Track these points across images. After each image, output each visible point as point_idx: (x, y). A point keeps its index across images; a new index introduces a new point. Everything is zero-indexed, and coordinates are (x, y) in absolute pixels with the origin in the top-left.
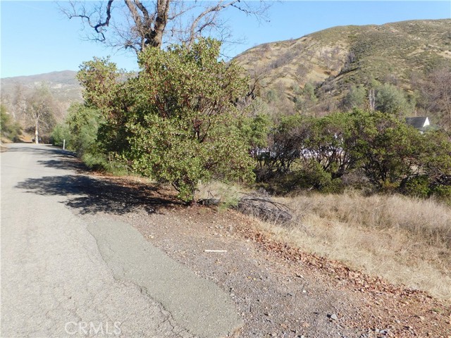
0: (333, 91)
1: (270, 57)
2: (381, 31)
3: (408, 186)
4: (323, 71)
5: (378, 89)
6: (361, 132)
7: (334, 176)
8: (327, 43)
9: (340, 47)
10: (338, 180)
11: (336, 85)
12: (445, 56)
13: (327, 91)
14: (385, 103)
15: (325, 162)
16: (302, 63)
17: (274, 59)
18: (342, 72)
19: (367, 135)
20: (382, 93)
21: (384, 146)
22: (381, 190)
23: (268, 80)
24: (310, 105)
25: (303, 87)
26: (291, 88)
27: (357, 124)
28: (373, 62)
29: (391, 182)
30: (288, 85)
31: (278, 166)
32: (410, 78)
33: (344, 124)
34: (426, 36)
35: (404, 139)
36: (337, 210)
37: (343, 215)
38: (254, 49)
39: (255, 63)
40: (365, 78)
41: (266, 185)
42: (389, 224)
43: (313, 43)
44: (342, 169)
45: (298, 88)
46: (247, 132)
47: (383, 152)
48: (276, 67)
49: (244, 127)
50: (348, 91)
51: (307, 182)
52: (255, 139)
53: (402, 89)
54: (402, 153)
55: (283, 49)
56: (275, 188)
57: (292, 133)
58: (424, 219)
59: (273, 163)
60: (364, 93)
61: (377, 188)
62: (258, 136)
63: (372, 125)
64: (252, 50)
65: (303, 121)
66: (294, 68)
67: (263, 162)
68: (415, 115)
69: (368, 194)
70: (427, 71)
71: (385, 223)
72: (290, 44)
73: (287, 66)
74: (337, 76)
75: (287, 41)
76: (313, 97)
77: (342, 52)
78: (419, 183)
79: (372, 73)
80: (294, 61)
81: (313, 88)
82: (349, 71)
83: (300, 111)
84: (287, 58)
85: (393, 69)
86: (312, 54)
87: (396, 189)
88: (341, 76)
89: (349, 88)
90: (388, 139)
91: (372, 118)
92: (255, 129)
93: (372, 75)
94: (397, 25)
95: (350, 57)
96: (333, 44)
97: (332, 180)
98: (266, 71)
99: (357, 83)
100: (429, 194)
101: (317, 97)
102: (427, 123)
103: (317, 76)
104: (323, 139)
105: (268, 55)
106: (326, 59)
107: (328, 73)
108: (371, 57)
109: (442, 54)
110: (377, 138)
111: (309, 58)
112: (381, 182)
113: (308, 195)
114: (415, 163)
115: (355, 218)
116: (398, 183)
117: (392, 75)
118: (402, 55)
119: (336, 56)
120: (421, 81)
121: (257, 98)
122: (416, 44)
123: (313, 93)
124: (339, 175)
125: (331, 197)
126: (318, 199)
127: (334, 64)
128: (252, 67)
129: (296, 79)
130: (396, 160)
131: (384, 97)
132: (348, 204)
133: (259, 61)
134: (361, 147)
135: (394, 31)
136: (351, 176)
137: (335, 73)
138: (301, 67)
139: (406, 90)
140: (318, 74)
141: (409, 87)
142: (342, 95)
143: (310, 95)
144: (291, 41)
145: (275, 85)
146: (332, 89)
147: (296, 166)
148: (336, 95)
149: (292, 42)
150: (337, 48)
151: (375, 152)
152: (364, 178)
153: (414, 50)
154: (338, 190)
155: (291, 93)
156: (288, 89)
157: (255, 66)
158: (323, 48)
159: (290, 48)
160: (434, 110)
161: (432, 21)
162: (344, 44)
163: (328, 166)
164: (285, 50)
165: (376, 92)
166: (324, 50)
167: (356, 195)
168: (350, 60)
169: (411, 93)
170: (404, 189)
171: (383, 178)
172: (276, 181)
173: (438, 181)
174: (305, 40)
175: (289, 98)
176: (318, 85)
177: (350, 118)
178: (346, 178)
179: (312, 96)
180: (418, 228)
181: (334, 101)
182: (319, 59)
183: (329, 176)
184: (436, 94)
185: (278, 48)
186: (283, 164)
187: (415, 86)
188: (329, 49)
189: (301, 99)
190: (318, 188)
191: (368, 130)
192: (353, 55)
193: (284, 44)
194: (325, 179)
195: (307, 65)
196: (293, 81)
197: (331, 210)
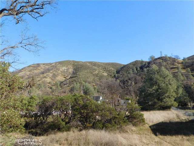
0: (67, 85)
2: (84, 64)
3: (95, 125)
4: (63, 76)
5: (84, 85)
6: (77, 103)
7: (66, 123)
8: (64, 66)
9: (70, 68)
10: (68, 125)
11: (68, 83)
12: (105, 75)
13: (65, 85)
14: (87, 91)
15: (63, 116)
16: (54, 73)
17: (42, 70)
18: (71, 78)
19: (79, 104)
20: (85, 87)
21: (86, 109)
22: (85, 128)
23: (39, 79)
24: (58, 90)
25: (55, 83)
26: (50, 83)
27: (75, 100)
28: (82, 74)
29: (89, 124)
30: (48, 82)
31: (41, 119)
32: (94, 81)
33: (70, 100)
34: (98, 67)
35: (93, 105)
36: (67, 140)
37: (70, 142)
38: (33, 65)
39: (33, 71)
40: (79, 80)
41: (34, 130)
43: (59, 65)
44: (70, 119)
45: (53, 83)
46: (25, 104)
47: (86, 111)
48: (43, 73)
49: (24, 102)
50: (73, 85)
51: (55, 127)
52: (30, 108)
53: (92, 85)
54: (93, 112)
56: (39, 132)
57: (47, 104)
58: (101, 139)
59: (39, 119)
60: (79, 86)
61: (84, 127)
62: (31, 106)
63: (81, 100)
64: (32, 66)
65: (53, 99)
66: (51, 75)
68: (97, 95)
69: (81, 130)
70: (100, 79)
71: (87, 143)
73: (48, 74)
74: (69, 79)
75: (48, 64)
77: (70, 70)
78: (99, 123)
79: (82, 78)
80: (51, 72)
81: (59, 83)
82: (73, 77)
83: (53, 93)
84: (48, 70)
85: (89, 77)
86: (59, 70)
87: (91, 127)
89: (73, 84)
90: (87, 106)
91: (81, 97)
92: (30, 103)
94: (89, 62)
95: (73, 72)
96: (67, 67)
97: (65, 125)
98: (38, 75)
99: (76, 82)
100: (103, 128)
101: (61, 87)
102: (101, 98)
103: (60, 78)
104: (62, 107)
105: (39, 68)
106: (64, 72)
107: (65, 78)
108: (81, 73)
109: (104, 74)
110: (83, 106)
111: (57, 71)
112: (86, 124)
113: (55, 134)
114: (98, 115)
115: (75, 143)
116: (92, 124)
117: (89, 80)
118: (92, 73)
119: (68, 71)
120: (98, 83)
121: (33, 87)
122: (96, 70)
123: (59, 85)
124: (69, 122)
125: (65, 133)
126: (59, 135)
127: (67, 74)
128: (32, 73)
129: (52, 79)
130: (91, 114)
131: (86, 88)
132: (72, 136)
133: (35, 71)
134: (77, 109)
135: (88, 64)
136: (74, 123)
137: (68, 78)
138: (54, 74)
139: (94, 86)
141: (94, 84)
142: (71, 87)
143: (58, 86)
144: (50, 63)
145: (42, 81)
146: (67, 84)
147: (50, 119)
148: (68, 87)
149: (50, 64)
150: (69, 68)
151: (83, 111)
152: (79, 123)
153: (95, 72)
154: (68, 130)
155: (49, 85)
157: (33, 72)
159: (49, 66)
160: (103, 93)
161: (100, 63)
163: (64, 118)
164: (47, 67)
165: (83, 86)
166: (63, 68)
167: (76, 131)
168: (74, 73)
169: (95, 87)
170: (94, 127)
171: (86, 122)
172: (39, 128)
173: (105, 122)
174: (56, 64)
175: (49, 87)
176: (61, 82)
177: (73, 97)
178: (71, 123)
179: (59, 87)
180: (99, 144)
181: (67, 89)
182: (61, 72)
183: (64, 123)
184: (103, 88)
185: (44, 66)
186: (44, 119)
187: (97, 84)
188: (66, 68)
189: (54, 88)
190: (60, 129)
191: (80, 102)
192: (75, 71)
193: (47, 64)
194: (63, 125)
195: (56, 74)
196: (50, 80)
197: (65, 140)
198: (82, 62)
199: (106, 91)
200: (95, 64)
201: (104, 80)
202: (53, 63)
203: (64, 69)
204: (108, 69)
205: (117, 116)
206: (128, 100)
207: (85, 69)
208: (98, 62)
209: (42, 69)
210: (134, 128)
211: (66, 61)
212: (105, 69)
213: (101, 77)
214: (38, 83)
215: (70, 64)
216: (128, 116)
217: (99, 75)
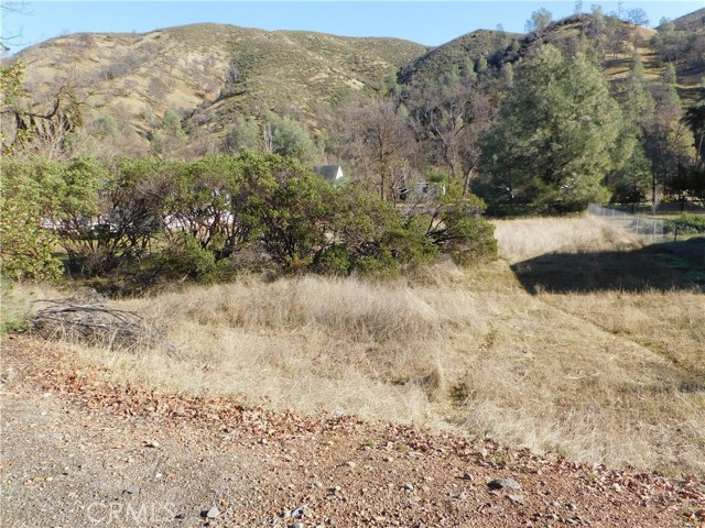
0: (212, 125)
1: (97, 59)
2: (271, 41)
3: (323, 261)
4: (194, 91)
5: (276, 124)
6: (253, 185)
7: (219, 255)
8: (195, 48)
9: (216, 56)
10: (226, 261)
11: (214, 115)
12: (353, 86)
13: (202, 123)
14: (287, 145)
15: (204, 234)
16: (157, 75)
17: (107, 63)
18: (223, 97)
19: (263, 189)
20: (281, 130)
21: (287, 205)
22: (289, 270)
23: (97, 99)
24: (176, 145)
25: (161, 115)
26: (142, 117)
27: (247, 172)
28: (267, 83)
29: (302, 258)
30: (136, 111)
31: (124, 245)
32: (315, 112)
33: (227, 173)
34: (329, 57)
35: (313, 193)
36: (225, 309)
37: (235, 316)
38: (63, 41)
39: (67, 66)
40: (257, 107)
41: (103, 281)
42: (302, 321)
43: (172, 44)
44: (232, 244)
45: (153, 117)
46: (56, 188)
47: (287, 215)
48: (111, 77)
49: (48, 178)
50: (233, 125)
51: (180, 269)
52: (74, 201)
53: (306, 127)
54: (313, 216)
55: (119, 47)
56: (121, 284)
57: (143, 188)
58: (346, 305)
59: (116, 242)
60: (257, 130)
61: (284, 268)
62: (79, 195)
63: (269, 174)
64: (59, 42)
65: (161, 168)
66: (143, 83)
67: (95, 243)
68: (326, 164)
69: (271, 279)
70: (334, 104)
71: (296, 319)
72: (132, 40)
73: (130, 78)
74: (217, 101)
75: (127, 35)
76: (180, 132)
77: (219, 65)
78: (336, 256)
79: (265, 100)
80: (143, 70)
81: (179, 118)
82: (232, 95)
83: (160, 156)
84: (130, 64)
85: (293, 97)
86: (172, 62)
87: (308, 267)
88: (222, 102)
89: (235, 121)
90: (291, 195)
91: (267, 164)
92: (72, 183)
93: (265, 104)
94: (295, 35)
95: (232, 74)
96: (205, 51)
97: (216, 262)
98: (91, 83)
99: (245, 114)
100: (350, 270)
101: (187, 133)
102: (340, 174)
103: (182, 98)
104: (196, 197)
105: (93, 54)
106: (195, 72)
107: (202, 96)
108: (263, 77)
109: (349, 83)
110: (278, 193)
111: (168, 68)
112: (288, 258)
113: (180, 289)
114: (330, 228)
115: (255, 318)
116: (310, 259)
117: (292, 106)
118: (303, 79)
119: (211, 70)
120: (329, 117)
121: (78, 129)
122: (318, 66)
123: (179, 126)
124: (226, 253)
125: (216, 289)
126: (196, 295)
127: (209, 81)
128: (63, 74)
129: (149, 101)
130: (305, 225)
131: (284, 136)
132: (243, 298)
133: (75, 64)
134: (256, 207)
135: (289, 42)
136: (246, 254)
137: (212, 96)
138: (156, 81)
139: (311, 128)
140: (186, 97)
141: (315, 124)
142: (225, 132)
143: (175, 129)
144: (133, 35)
145: (112, 109)
146: (209, 121)
147: (157, 245)
148: (215, 131)
149: (137, 37)
150: (212, 57)
151: (276, 214)
152: (263, 255)
153: (317, 74)
154: (227, 277)
155: (141, 124)
156: (136, 117)
157: (68, 71)
158: (190, 54)
159: (132, 47)
160: (347, 157)
161: (335, 37)
162: (222, 53)
163: (209, 239)
164: (124, 50)
165: (273, 129)
166: (191, 57)
167: (253, 282)
168: (233, 79)
169: (318, 132)
170: (318, 266)
171: (290, 253)
172: (121, 273)
173: (359, 250)
174: (158, 37)
175: (140, 133)
176: (186, 113)
177: (236, 164)
178: (237, 257)
179: (178, 132)
180: (339, 319)
181: (213, 140)
182: (185, 72)
183: (210, 256)
184: (347, 135)
185: (111, 44)
186: (134, 243)
187: (323, 123)
188: (200, 58)
189: (160, 134)
190: (195, 276)
191: (264, 181)
192: (236, 72)
193: (121, 38)
194: (205, 262)
195: (165, 79)
196: (143, 105)
197: (217, 310)
198: (263, 31)
199: (359, 146)
200: (314, 42)
201: (351, 108)
202: (145, 34)
203: (195, 61)
204: (368, 65)
205: (402, 231)
206: (437, 180)
207: (278, 62)
208: (330, 36)
209: (105, 57)
210: (457, 272)
211: (200, 25)
212: (355, 65)
213: (339, 97)
214: (96, 114)
215: (218, 38)
216: (437, 234)
217: (330, 89)
